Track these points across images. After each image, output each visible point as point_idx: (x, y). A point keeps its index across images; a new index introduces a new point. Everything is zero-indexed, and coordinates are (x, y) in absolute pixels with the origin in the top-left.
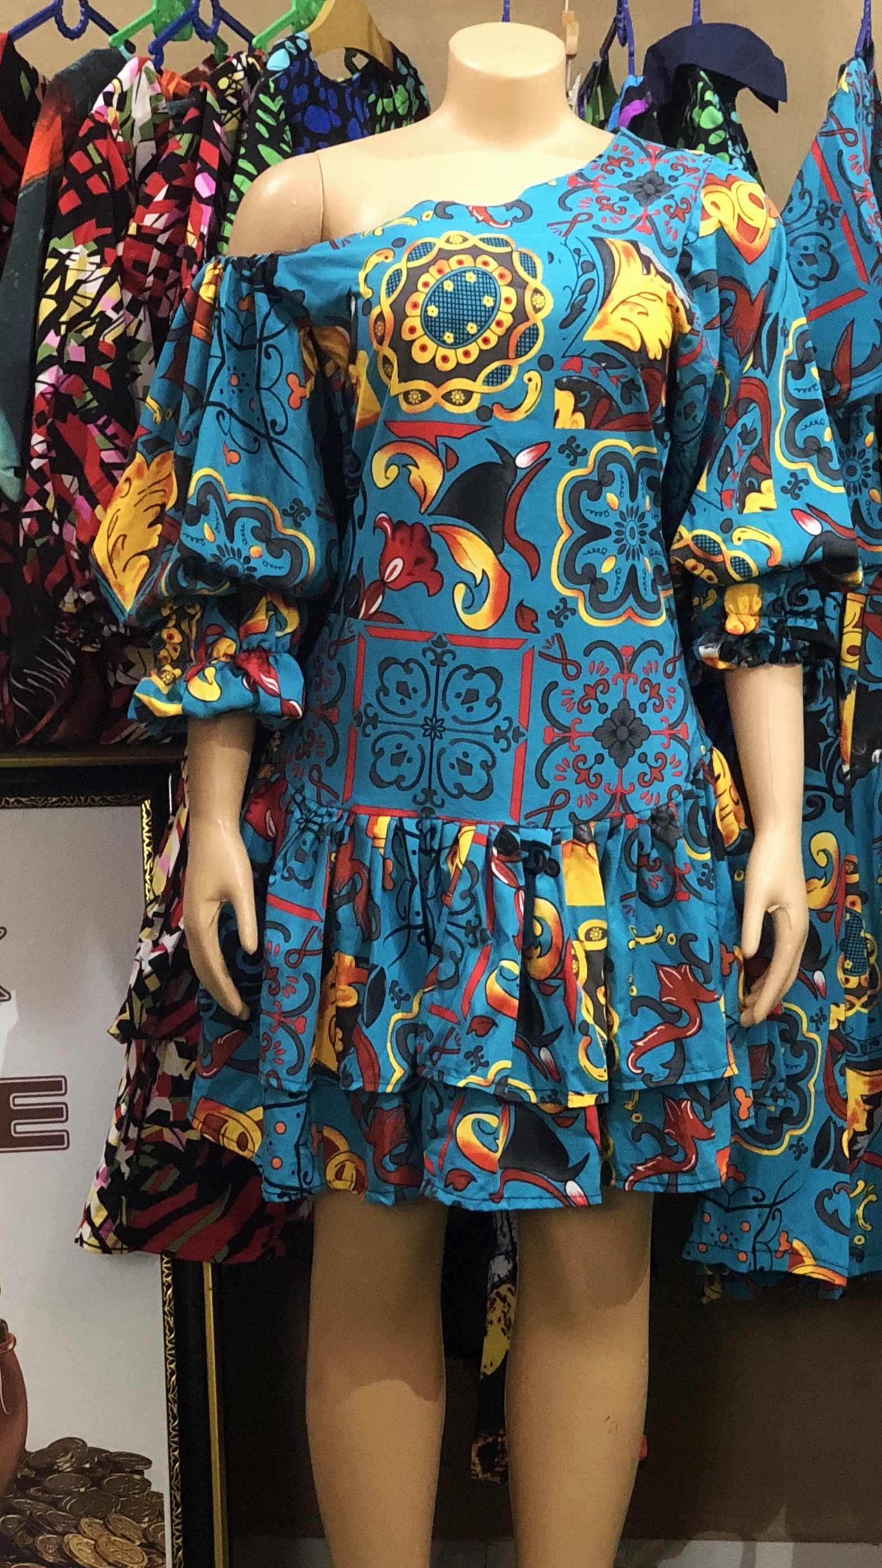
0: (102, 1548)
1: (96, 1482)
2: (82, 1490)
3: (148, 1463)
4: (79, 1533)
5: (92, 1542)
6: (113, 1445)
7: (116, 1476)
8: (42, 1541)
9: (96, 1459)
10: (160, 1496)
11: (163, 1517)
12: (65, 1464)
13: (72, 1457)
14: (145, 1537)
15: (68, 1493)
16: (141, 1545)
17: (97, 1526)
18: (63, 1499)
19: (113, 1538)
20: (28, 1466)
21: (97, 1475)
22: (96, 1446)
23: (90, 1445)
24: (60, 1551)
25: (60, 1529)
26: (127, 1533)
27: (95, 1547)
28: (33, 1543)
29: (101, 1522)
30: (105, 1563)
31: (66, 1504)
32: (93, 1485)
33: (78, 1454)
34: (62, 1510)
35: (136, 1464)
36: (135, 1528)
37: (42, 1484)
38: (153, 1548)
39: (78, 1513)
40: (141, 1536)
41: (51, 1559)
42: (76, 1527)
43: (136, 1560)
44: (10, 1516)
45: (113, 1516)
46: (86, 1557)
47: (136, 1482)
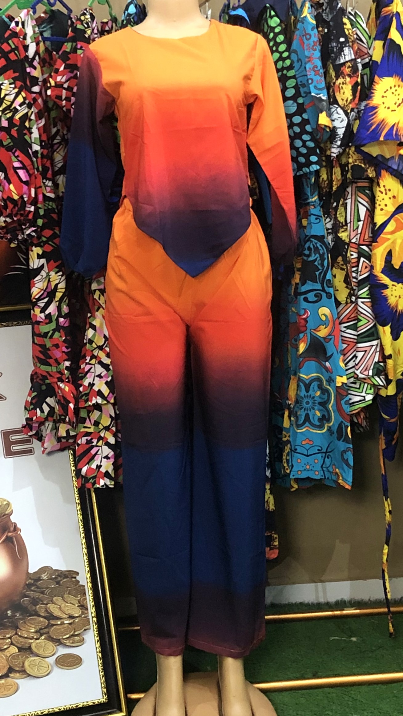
0: (62, 608)
2: (53, 586)
3: (77, 573)
4: (53, 603)
5: (59, 606)
6: (64, 568)
7: (66, 579)
8: (39, 607)
9: (57, 574)
10: (84, 586)
11: (86, 595)
12: (44, 577)
13: (47, 574)
14: (79, 602)
15: (48, 588)
16: (78, 606)
17: (60, 600)
18: (45, 591)
19: (67, 604)
20: (30, 578)
21: (58, 580)
22: (57, 569)
23: (54, 568)
24: (46, 611)
25: (45, 602)
26: (72, 602)
27: (60, 608)
28: (36, 609)
29: (61, 598)
30: (64, 614)
31: (47, 592)
32: (57, 584)
33: (49, 573)
34: (45, 595)
35: (71, 575)
36: (75, 599)
37: (36, 585)
38: (83, 607)
39: (52, 595)
40: (78, 602)
41: (43, 615)
42: (52, 601)
43: (77, 612)
44: (25, 599)
45: (66, 596)
46: (57, 613)
47: (74, 581)
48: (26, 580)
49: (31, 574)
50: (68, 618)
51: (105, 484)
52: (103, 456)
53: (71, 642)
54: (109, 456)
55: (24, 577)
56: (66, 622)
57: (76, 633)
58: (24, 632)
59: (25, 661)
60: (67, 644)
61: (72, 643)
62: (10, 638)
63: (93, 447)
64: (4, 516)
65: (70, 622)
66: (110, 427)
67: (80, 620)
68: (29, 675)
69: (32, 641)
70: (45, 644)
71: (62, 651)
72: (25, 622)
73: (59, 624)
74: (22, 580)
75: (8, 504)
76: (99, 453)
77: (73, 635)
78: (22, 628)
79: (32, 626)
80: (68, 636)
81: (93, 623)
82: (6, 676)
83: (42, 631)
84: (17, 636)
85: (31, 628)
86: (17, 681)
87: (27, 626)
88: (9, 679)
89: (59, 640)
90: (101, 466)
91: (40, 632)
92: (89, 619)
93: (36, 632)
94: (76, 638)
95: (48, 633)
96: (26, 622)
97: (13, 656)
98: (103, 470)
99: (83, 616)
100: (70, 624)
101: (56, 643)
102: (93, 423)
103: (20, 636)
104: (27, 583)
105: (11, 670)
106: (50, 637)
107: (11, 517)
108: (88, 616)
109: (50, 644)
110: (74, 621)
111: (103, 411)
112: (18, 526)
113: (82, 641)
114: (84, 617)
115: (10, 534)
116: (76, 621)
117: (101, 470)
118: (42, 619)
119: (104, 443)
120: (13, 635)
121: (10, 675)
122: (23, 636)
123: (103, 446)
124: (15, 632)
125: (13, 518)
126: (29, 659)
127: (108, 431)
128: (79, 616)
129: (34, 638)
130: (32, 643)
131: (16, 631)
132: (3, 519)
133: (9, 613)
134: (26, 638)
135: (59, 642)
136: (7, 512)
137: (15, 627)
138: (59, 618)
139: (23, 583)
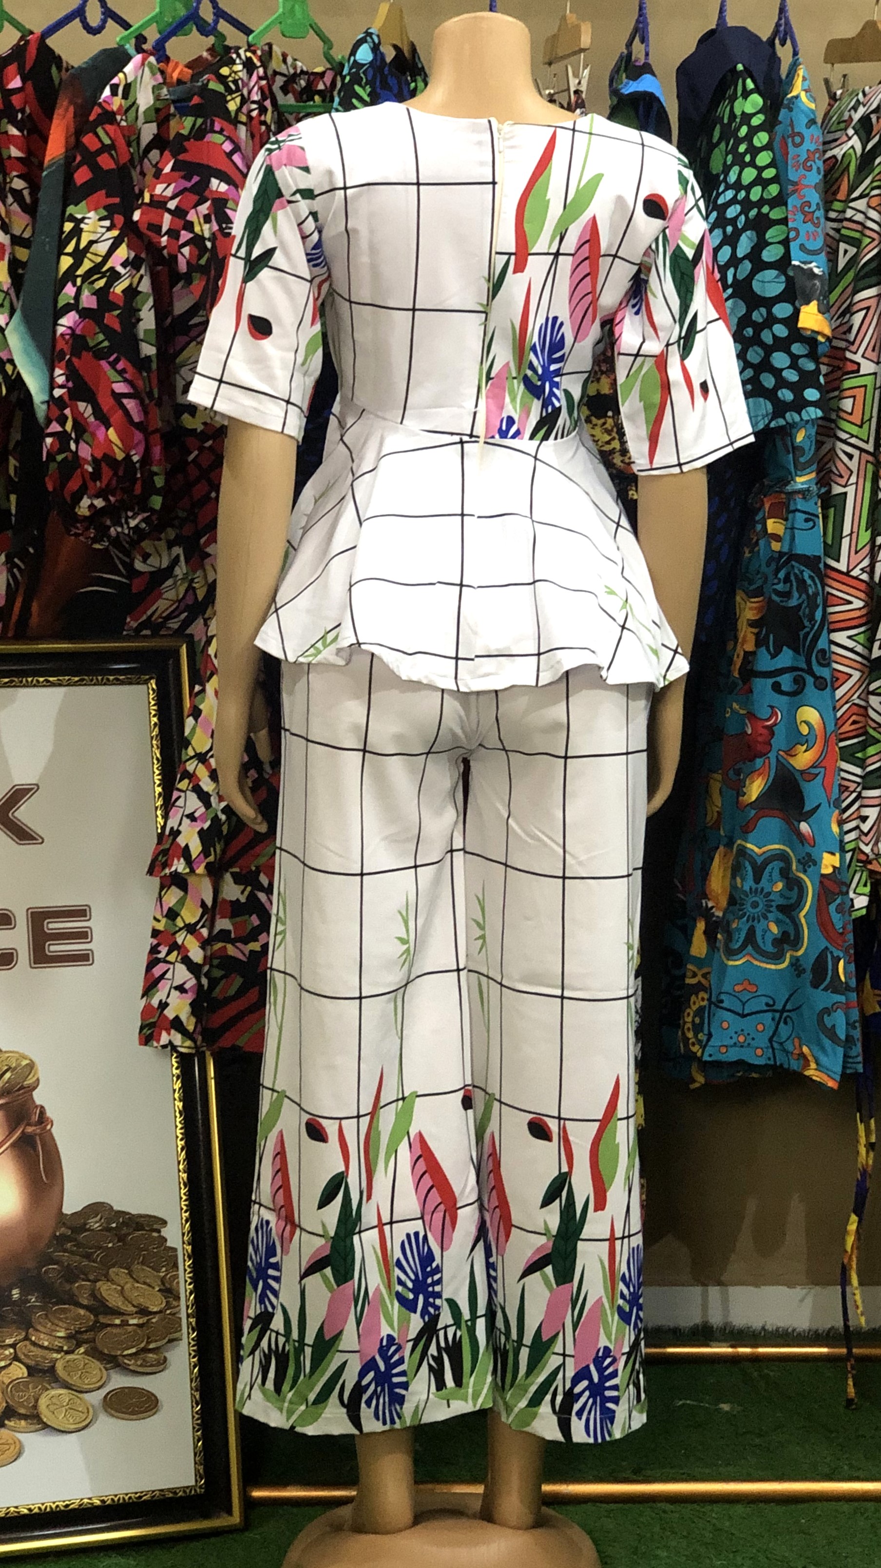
0: (127, 1293)
1: (122, 1239)
2: (110, 1245)
3: (164, 1223)
4: (108, 1280)
5: (119, 1288)
6: (135, 1208)
7: (137, 1234)
8: (78, 1287)
9: (121, 1220)
10: (175, 1250)
11: (177, 1268)
12: (95, 1224)
13: (101, 1219)
14: (163, 1283)
15: (100, 1248)
16: (159, 1291)
17: (122, 1275)
18: (93, 1253)
19: (138, 1285)
20: (64, 1225)
21: (123, 1232)
22: (120, 1209)
23: (115, 1208)
24: (93, 1295)
25: (92, 1277)
26: (148, 1281)
27: (122, 1292)
28: (71, 1289)
29: (126, 1271)
30: (130, 1305)
31: (98, 1256)
32: (119, 1241)
33: (106, 1216)
34: (94, 1262)
35: (154, 1223)
36: (155, 1276)
37: (76, 1240)
38: (170, 1292)
39: (107, 1265)
40: (160, 1283)
41: (85, 1302)
42: (106, 1275)
43: (156, 1303)
44: (51, 1267)
45: (136, 1267)
46: (114, 1300)
47: (154, 1238)
48: (57, 1228)
49: (67, 1215)
50: (136, 1313)
51: (170, 1042)
52: (174, 985)
53: (139, 1363)
54: (187, 986)
55: (52, 1220)
56: (132, 1322)
57: (152, 1346)
58: (42, 1336)
59: (40, 1395)
60: (131, 1368)
61: (141, 1366)
62: (13, 1346)
63: (158, 961)
64: (19, 1090)
65: (141, 1321)
66: (198, 927)
67: (162, 1320)
68: (46, 1426)
69: (59, 1356)
70: (85, 1364)
71: (119, 1381)
72: (46, 1315)
73: (116, 1325)
74: (47, 1225)
75: (31, 1066)
76: (167, 976)
77: (145, 1350)
78: (39, 1327)
79: (61, 1324)
80: (134, 1350)
81: (188, 1328)
83: (79, 1336)
84: (27, 1343)
85: (58, 1329)
86: (20, 1436)
87: (49, 1324)
88: (3, 1430)
89: (116, 1356)
90: (166, 1005)
91: (75, 1339)
92: (180, 1318)
93: (68, 1338)
94: (151, 1355)
95: (93, 1341)
96: (50, 1316)
97: (17, 1385)
98: (170, 1013)
99: (168, 1312)
100: (140, 1326)
101: (109, 1362)
102: (165, 913)
103: (34, 1344)
104: (58, 1234)
105: (10, 1413)
106: (96, 1349)
107: (35, 1094)
108: (179, 1312)
109: (96, 1365)
110: (148, 1320)
111: (189, 893)
112: (49, 1113)
113: (162, 1363)
114: (170, 1314)
115: (30, 1129)
116: (154, 1320)
117: (166, 1012)
118: (82, 1312)
119: (180, 957)
120: (20, 1341)
121: (6, 1422)
122: (40, 1343)
123: (177, 964)
124: (24, 1334)
125: (39, 1097)
126: (48, 1392)
127: (192, 934)
128: (160, 1312)
129: (62, 1351)
130: (57, 1359)
131: (27, 1333)
132: (19, 1095)
133: (16, 1293)
134: (46, 1348)
135: (113, 1362)
136: (26, 1082)
137: (26, 1324)
138: (117, 1313)
139: (48, 1234)
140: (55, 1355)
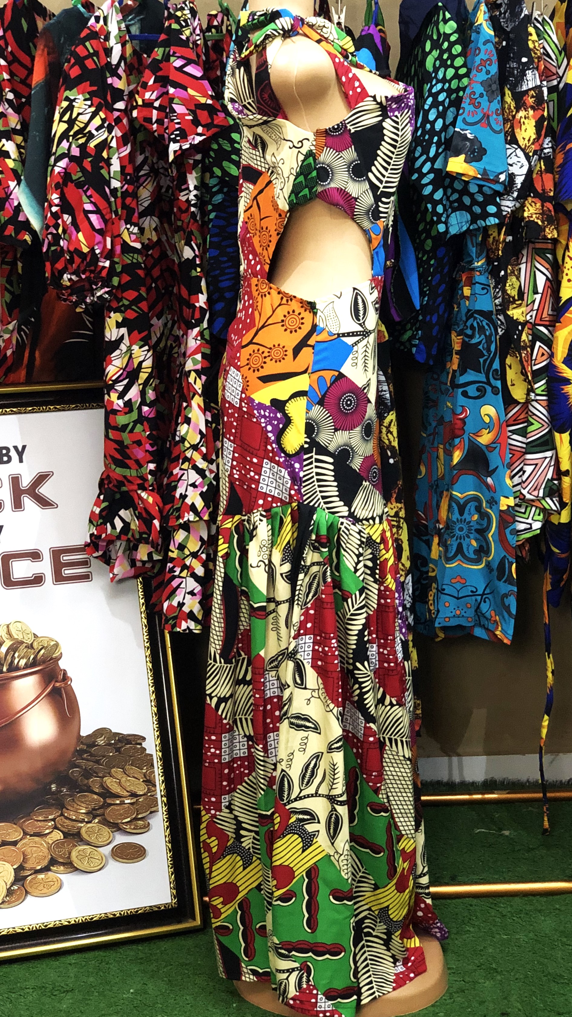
0: (123, 783)
1: (118, 750)
2: (111, 754)
3: (144, 739)
4: (111, 776)
5: (118, 781)
6: (125, 731)
7: (128, 746)
8: (92, 781)
9: (117, 738)
10: (151, 755)
11: (153, 767)
12: (101, 741)
13: (104, 738)
14: (145, 777)
15: (104, 757)
16: (143, 781)
17: (119, 772)
18: (101, 760)
19: (129, 778)
20: (82, 743)
21: (118, 746)
22: (117, 732)
23: (114, 731)
24: (102, 786)
25: (101, 775)
26: (136, 776)
27: (120, 784)
28: (88, 783)
29: (122, 770)
30: (125, 791)
31: (103, 762)
32: (116, 752)
33: (107, 737)
34: (101, 765)
35: (136, 739)
36: (140, 772)
37: (90, 752)
38: (149, 782)
39: (110, 766)
40: (142, 776)
41: (97, 791)
42: (109, 773)
43: (141, 789)
44: (75, 769)
45: (127, 767)
46: (115, 789)
47: (138, 749)
48: (77, 745)
49: (83, 737)
50: (129, 796)
51: (188, 627)
52: (187, 591)
53: (132, 827)
54: (195, 591)
55: (74, 741)
56: (126, 801)
57: (140, 816)
58: (71, 813)
59: (72, 850)
60: (128, 830)
61: (134, 829)
62: (53, 820)
63: (174, 577)
64: (50, 660)
65: (132, 801)
66: (199, 554)
67: (145, 799)
68: (77, 869)
69: (82, 825)
70: (99, 829)
71: (120, 839)
72: (73, 800)
73: (117, 804)
74: (71, 744)
75: (57, 645)
76: (181, 586)
77: (136, 819)
78: (69, 808)
79: (83, 805)
80: (129, 819)
81: (162, 804)
82: (46, 869)
83: (95, 812)
84: (62, 817)
85: (82, 808)
86: (62, 877)
87: (75, 805)
88: (50, 873)
89: (118, 823)
90: (183, 604)
91: (92, 814)
92: (157, 798)
93: (87, 813)
94: (139, 822)
95: (104, 815)
96: (75, 800)
97: (58, 844)
98: (186, 609)
99: (149, 794)
100: (132, 804)
101: (113, 828)
102: (177, 546)
103: (66, 818)
104: (78, 749)
105: (53, 862)
106: (105, 819)
107: (60, 662)
108: (156, 794)
109: (106, 830)
110: (137, 800)
111: (191, 532)
112: (69, 675)
113: (147, 827)
114: (151, 795)
115: (58, 684)
116: (141, 800)
117: (184, 609)
118: (95, 797)
119: (189, 573)
120: (58, 816)
121: (52, 868)
122: (70, 818)
123: (187, 578)
124: (60, 812)
125: (62, 664)
126: (77, 848)
127: (196, 558)
128: (144, 795)
129: (85, 822)
130: (82, 827)
131: (62, 811)
132: (50, 664)
133: (54, 787)
134: (74, 820)
135: (116, 827)
136: (54, 656)
137: (61, 806)
138: (117, 796)
139: (72, 749)
140: (80, 825)
